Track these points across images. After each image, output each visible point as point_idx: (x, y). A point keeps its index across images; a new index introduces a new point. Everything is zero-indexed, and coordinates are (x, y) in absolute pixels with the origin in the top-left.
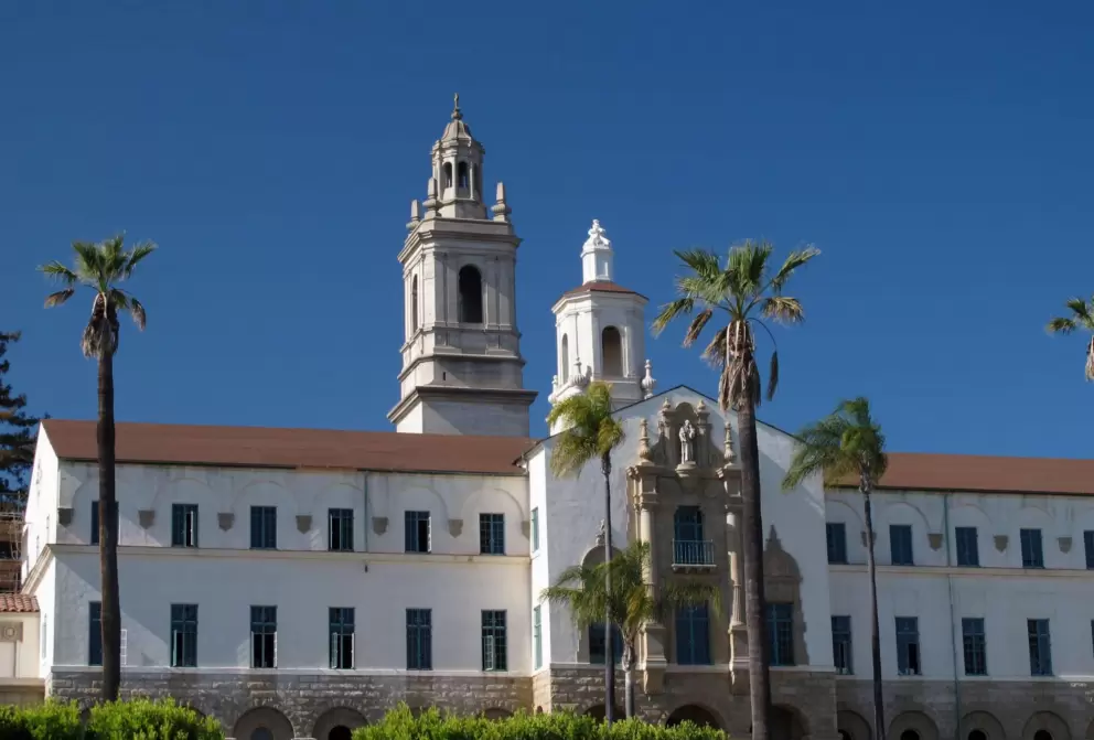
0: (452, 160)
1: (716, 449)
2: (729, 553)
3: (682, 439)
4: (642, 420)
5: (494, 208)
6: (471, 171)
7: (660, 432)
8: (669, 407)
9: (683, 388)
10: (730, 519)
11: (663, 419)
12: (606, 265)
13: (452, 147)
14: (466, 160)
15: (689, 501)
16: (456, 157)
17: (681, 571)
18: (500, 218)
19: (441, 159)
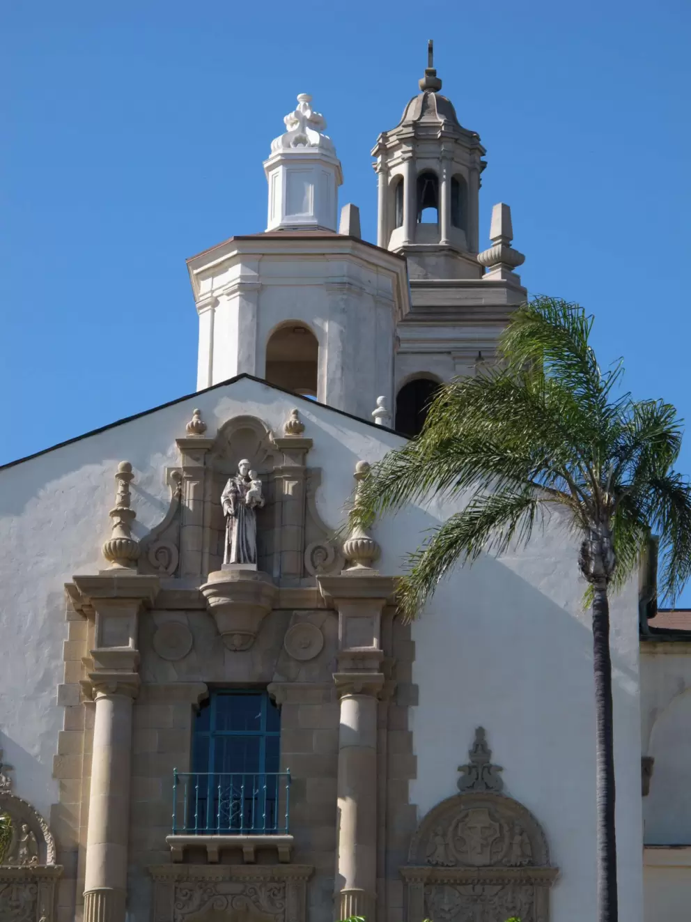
0: (402, 170)
1: (325, 530)
2: (341, 803)
3: (228, 509)
4: (119, 466)
5: (483, 256)
6: (443, 188)
7: (169, 495)
8: (200, 428)
9: (246, 380)
10: (348, 712)
11: (178, 460)
12: (310, 191)
13: (403, 141)
14: (433, 165)
15: (237, 670)
16: (412, 161)
17: (192, 853)
18: (494, 275)
19: (386, 170)
